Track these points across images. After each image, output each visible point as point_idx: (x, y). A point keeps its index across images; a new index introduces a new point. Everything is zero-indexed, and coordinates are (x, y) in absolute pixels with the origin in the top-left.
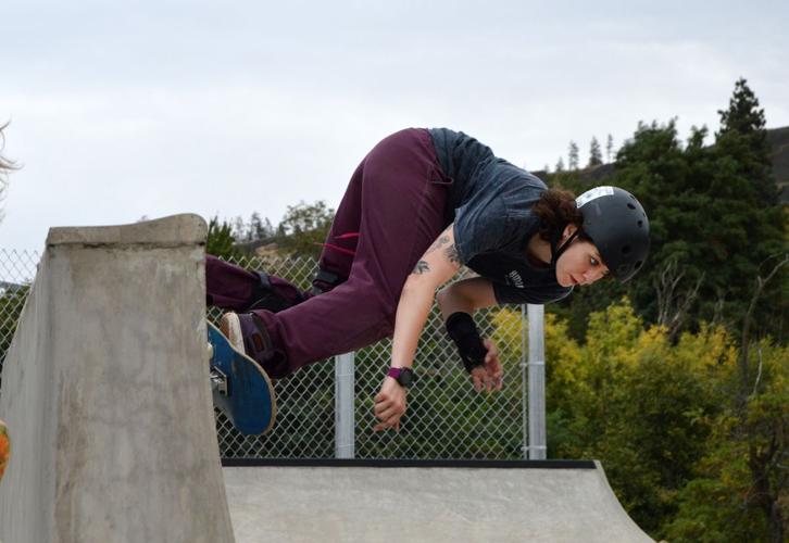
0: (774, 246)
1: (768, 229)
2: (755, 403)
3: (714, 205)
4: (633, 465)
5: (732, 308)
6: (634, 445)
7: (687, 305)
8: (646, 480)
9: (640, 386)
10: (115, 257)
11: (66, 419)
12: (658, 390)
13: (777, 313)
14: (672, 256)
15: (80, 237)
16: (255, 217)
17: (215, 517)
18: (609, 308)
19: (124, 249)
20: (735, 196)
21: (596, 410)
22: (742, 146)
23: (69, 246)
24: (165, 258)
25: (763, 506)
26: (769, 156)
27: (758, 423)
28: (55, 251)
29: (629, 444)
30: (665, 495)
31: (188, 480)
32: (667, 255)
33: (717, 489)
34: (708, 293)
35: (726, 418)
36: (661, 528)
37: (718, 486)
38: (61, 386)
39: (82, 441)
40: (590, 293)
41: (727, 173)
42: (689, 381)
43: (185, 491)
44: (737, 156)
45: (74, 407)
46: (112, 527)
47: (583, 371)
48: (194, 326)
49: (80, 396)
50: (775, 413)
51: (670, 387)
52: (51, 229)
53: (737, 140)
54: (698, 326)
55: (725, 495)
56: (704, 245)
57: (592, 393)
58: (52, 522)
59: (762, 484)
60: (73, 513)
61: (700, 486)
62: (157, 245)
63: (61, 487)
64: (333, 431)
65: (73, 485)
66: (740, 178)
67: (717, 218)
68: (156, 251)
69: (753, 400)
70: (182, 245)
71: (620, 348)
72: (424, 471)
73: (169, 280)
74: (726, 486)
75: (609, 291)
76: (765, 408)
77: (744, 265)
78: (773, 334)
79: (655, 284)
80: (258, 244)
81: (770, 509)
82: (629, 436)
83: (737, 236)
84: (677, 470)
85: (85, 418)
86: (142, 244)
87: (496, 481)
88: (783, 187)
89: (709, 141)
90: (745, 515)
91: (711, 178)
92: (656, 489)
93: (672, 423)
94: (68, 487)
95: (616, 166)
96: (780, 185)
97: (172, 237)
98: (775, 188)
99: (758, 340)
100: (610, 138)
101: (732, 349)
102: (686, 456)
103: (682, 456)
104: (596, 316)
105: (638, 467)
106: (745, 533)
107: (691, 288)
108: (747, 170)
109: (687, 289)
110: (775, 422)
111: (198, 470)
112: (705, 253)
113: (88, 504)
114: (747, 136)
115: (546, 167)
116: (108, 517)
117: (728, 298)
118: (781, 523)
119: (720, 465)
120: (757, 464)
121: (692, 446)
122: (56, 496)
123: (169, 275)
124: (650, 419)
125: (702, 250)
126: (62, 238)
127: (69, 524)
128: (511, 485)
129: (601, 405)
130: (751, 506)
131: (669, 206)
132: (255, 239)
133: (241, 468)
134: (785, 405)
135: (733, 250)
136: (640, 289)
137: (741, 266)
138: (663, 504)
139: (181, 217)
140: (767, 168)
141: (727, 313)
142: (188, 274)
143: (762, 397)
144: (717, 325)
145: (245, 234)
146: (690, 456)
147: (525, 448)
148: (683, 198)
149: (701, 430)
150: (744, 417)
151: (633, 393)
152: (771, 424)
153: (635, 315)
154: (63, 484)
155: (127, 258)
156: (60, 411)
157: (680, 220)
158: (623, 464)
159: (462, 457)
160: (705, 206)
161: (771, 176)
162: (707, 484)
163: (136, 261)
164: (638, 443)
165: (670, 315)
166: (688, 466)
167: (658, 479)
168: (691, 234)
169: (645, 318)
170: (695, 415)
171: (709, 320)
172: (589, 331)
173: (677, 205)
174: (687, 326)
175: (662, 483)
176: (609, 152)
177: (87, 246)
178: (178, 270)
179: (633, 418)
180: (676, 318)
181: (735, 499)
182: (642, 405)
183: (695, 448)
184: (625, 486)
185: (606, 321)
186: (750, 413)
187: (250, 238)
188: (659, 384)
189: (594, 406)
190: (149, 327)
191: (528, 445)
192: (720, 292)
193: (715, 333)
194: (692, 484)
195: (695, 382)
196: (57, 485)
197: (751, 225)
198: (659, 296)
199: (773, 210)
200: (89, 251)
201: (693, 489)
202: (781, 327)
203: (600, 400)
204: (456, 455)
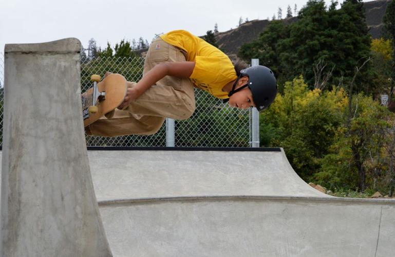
0: (365, 53)
1: (362, 45)
2: (355, 122)
3: (340, 35)
4: (302, 147)
5: (347, 80)
6: (303, 139)
7: (327, 79)
8: (308, 154)
9: (306, 114)
10: (37, 58)
11: (13, 135)
12: (314, 115)
13: (366, 82)
14: (322, 57)
15: (20, 48)
16: (141, 39)
17: (85, 181)
18: (294, 79)
19: (41, 55)
20: (349, 31)
21: (288, 124)
22: (353, 9)
23: (15, 53)
24: (61, 59)
25: (357, 166)
26: (364, 14)
27: (355, 130)
28: (8, 55)
29: (301, 138)
30: (316, 161)
31: (72, 164)
32: (320, 56)
33: (338, 159)
34: (336, 73)
35: (342, 128)
36: (314, 175)
37: (338, 157)
38: (11, 119)
39: (21, 145)
40: (286, 73)
41: (346, 21)
42: (327, 111)
43: (71, 169)
44: (350, 14)
45: (17, 129)
46: (36, 185)
47: (283, 107)
48: (75, 91)
49: (20, 124)
50: (363, 126)
51: (319, 114)
52: (6, 45)
53: (350, 7)
54: (332, 87)
55: (341, 161)
56: (334, 52)
57: (287, 117)
58: (7, 183)
59: (357, 157)
60: (18, 179)
61: (330, 157)
62: (57, 53)
63: (11, 167)
64: (165, 134)
65: (17, 166)
66: (351, 23)
67: (341, 40)
68: (57, 56)
69: (353, 120)
70: (69, 53)
71: (298, 98)
72: (205, 152)
73: (63, 69)
74: (341, 157)
75: (294, 72)
76: (359, 124)
77: (352, 61)
78: (364, 91)
79: (314, 69)
80: (142, 51)
81: (360, 167)
82: (301, 135)
83: (350, 49)
84: (321, 150)
85: (23, 135)
86: (50, 52)
87: (237, 157)
88: (370, 28)
89: (338, 7)
90: (349, 170)
91: (339, 23)
92: (312, 158)
93: (320, 129)
94: (15, 167)
95: (298, 17)
96: (369, 27)
97: (64, 49)
98: (367, 27)
99: (358, 93)
100: (296, 6)
101: (346, 97)
102: (325, 143)
103: (324, 144)
104: (287, 83)
105: (305, 148)
106: (349, 178)
107: (329, 72)
108: (354, 20)
109: (327, 72)
110: (363, 130)
111: (77, 159)
112: (335, 56)
113: (24, 175)
114: (355, 5)
115: (268, 18)
116: (34, 181)
117: (345, 75)
118: (365, 173)
119: (339, 148)
120: (355, 148)
121: (327, 139)
122: (9, 171)
123: (63, 68)
124: (310, 128)
125: (334, 55)
126: (11, 49)
127: (15, 185)
128: (243, 158)
129: (290, 123)
130: (352, 166)
131: (320, 35)
132: (141, 49)
133: (124, 151)
134: (367, 123)
135: (348, 55)
136: (308, 72)
137: (351, 62)
138: (315, 164)
139: (68, 39)
140: (363, 19)
141: (344, 82)
142: (72, 67)
143: (357, 119)
144: (340, 87)
145: (136, 47)
146: (327, 144)
147: (250, 142)
148: (326, 32)
149: (332, 133)
150: (349, 128)
151: (303, 117)
152: (361, 131)
153: (305, 83)
154: (13, 165)
155: (43, 59)
156: (11, 131)
157: (325, 42)
158: (298, 147)
159: (233, 147)
160: (336, 35)
161: (365, 22)
162: (333, 156)
163: (47, 60)
164: (305, 138)
165: (320, 83)
166: (326, 148)
167: (313, 154)
168: (330, 47)
169: (309, 84)
170: (328, 127)
171: (337, 85)
172: (285, 90)
173: (323, 35)
174: (327, 87)
175: (315, 155)
176: (295, 12)
177: (23, 53)
178: (67, 64)
179: (303, 127)
180: (322, 84)
181: (345, 163)
182: (306, 122)
183: (329, 141)
184: (299, 156)
185: (292, 86)
186: (352, 126)
187: (139, 49)
188: (314, 113)
189: (287, 122)
190: (53, 92)
191: (251, 141)
192: (342, 73)
193: (339, 90)
194: (327, 156)
195: (330, 112)
196: (10, 166)
197: (355, 44)
198: (315, 74)
199: (364, 37)
200: (24, 55)
201: (327, 159)
202: (368, 89)
203: (290, 120)
204: (220, 145)
